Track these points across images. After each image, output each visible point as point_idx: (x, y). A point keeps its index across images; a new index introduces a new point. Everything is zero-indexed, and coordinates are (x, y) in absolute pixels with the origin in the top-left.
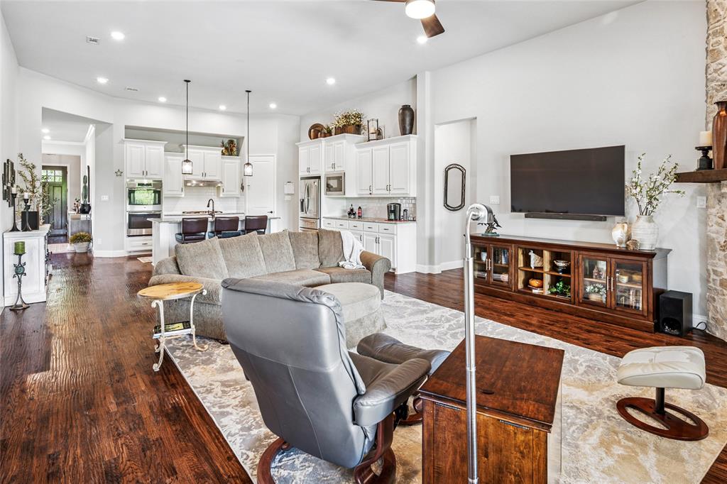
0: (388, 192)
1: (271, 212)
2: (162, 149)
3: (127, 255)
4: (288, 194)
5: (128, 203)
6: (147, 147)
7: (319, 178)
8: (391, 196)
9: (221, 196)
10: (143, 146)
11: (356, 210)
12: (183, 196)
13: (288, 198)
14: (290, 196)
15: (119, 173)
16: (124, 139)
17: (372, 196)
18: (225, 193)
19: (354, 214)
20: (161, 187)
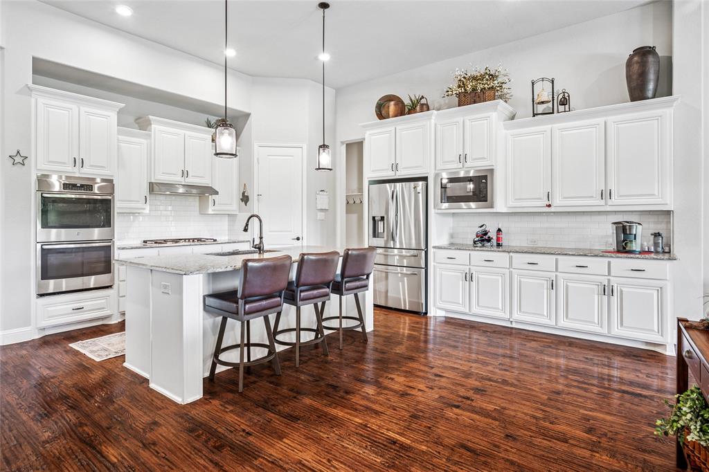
0: (603, 202)
1: (298, 239)
2: (114, 117)
3: (37, 337)
4: (322, 210)
5: (39, 226)
6: (83, 109)
7: (425, 179)
8: (608, 209)
9: (210, 211)
10: (74, 107)
11: (493, 234)
12: (147, 211)
13: (321, 215)
14: (323, 213)
15: (19, 159)
16: (30, 84)
17: (552, 209)
18: (216, 207)
19: (489, 240)
20: (112, 194)
